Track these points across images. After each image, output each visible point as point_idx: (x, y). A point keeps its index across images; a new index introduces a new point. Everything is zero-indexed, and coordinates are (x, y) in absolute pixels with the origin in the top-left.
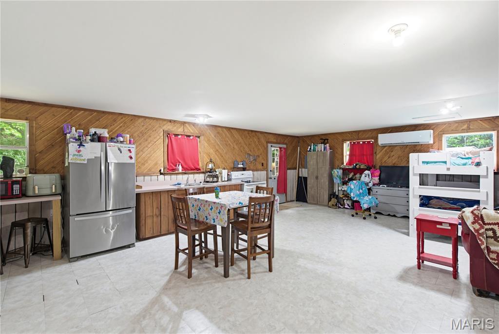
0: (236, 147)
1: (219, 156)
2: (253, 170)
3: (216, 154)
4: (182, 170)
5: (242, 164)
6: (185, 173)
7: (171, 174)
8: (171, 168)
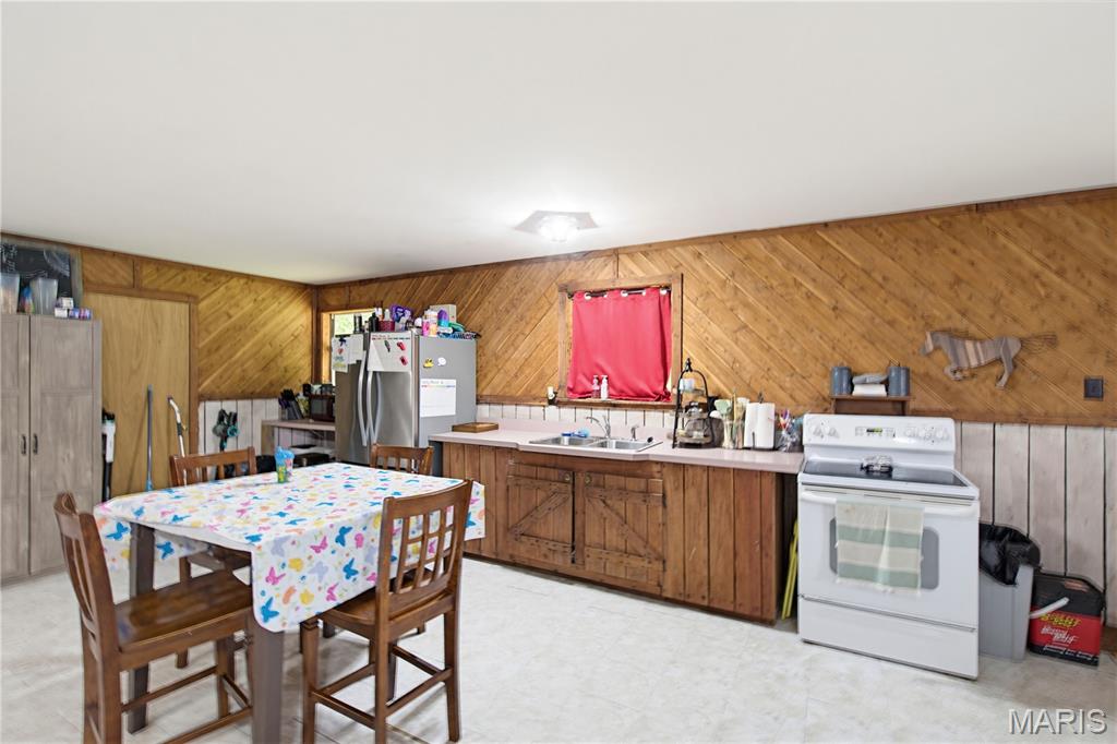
0: (849, 303)
1: (752, 346)
2: (959, 416)
3: (736, 341)
4: (610, 396)
5: (886, 383)
6: (615, 406)
7: (577, 405)
8: (580, 389)
